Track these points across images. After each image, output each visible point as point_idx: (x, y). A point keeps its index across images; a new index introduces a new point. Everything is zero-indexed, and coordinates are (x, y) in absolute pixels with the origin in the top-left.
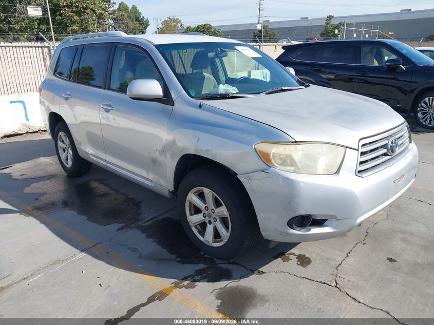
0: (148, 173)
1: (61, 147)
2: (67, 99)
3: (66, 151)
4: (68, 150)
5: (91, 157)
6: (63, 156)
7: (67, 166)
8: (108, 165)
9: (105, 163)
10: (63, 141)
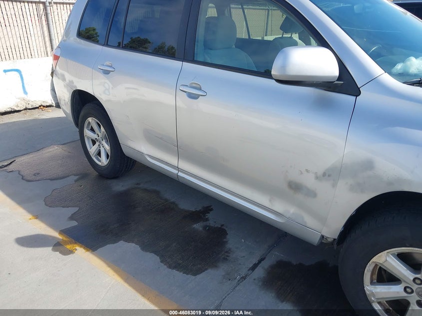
0: (270, 201)
1: (88, 138)
2: (106, 72)
3: (97, 144)
4: (100, 142)
5: (149, 159)
6: (92, 150)
7: (100, 163)
8: (180, 174)
9: (175, 172)
10: (92, 130)
